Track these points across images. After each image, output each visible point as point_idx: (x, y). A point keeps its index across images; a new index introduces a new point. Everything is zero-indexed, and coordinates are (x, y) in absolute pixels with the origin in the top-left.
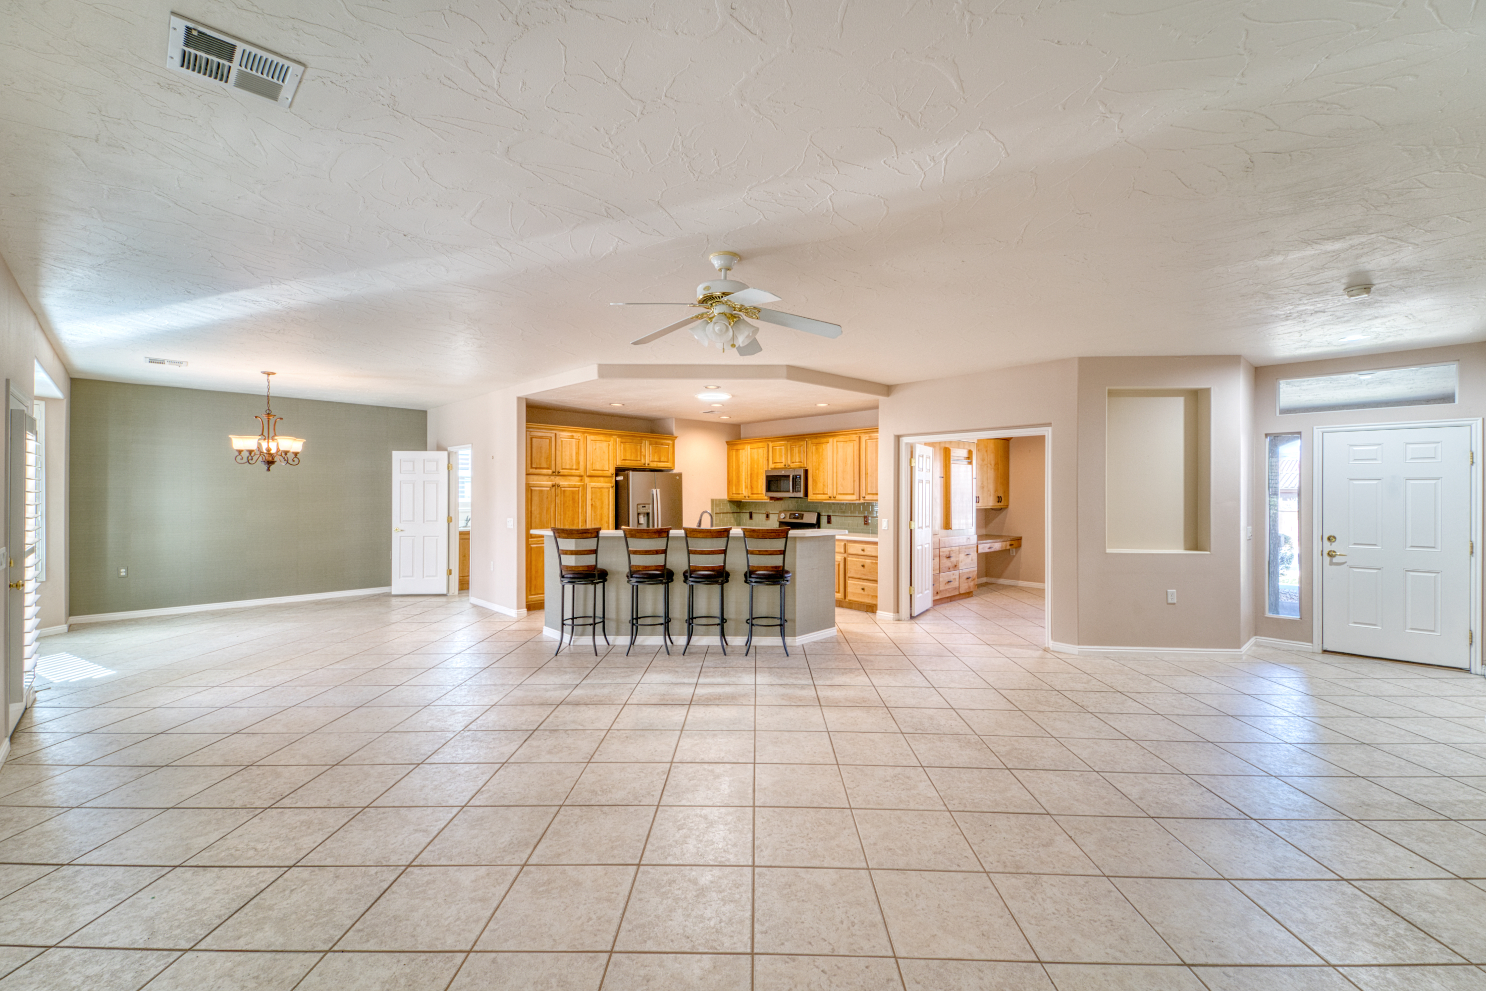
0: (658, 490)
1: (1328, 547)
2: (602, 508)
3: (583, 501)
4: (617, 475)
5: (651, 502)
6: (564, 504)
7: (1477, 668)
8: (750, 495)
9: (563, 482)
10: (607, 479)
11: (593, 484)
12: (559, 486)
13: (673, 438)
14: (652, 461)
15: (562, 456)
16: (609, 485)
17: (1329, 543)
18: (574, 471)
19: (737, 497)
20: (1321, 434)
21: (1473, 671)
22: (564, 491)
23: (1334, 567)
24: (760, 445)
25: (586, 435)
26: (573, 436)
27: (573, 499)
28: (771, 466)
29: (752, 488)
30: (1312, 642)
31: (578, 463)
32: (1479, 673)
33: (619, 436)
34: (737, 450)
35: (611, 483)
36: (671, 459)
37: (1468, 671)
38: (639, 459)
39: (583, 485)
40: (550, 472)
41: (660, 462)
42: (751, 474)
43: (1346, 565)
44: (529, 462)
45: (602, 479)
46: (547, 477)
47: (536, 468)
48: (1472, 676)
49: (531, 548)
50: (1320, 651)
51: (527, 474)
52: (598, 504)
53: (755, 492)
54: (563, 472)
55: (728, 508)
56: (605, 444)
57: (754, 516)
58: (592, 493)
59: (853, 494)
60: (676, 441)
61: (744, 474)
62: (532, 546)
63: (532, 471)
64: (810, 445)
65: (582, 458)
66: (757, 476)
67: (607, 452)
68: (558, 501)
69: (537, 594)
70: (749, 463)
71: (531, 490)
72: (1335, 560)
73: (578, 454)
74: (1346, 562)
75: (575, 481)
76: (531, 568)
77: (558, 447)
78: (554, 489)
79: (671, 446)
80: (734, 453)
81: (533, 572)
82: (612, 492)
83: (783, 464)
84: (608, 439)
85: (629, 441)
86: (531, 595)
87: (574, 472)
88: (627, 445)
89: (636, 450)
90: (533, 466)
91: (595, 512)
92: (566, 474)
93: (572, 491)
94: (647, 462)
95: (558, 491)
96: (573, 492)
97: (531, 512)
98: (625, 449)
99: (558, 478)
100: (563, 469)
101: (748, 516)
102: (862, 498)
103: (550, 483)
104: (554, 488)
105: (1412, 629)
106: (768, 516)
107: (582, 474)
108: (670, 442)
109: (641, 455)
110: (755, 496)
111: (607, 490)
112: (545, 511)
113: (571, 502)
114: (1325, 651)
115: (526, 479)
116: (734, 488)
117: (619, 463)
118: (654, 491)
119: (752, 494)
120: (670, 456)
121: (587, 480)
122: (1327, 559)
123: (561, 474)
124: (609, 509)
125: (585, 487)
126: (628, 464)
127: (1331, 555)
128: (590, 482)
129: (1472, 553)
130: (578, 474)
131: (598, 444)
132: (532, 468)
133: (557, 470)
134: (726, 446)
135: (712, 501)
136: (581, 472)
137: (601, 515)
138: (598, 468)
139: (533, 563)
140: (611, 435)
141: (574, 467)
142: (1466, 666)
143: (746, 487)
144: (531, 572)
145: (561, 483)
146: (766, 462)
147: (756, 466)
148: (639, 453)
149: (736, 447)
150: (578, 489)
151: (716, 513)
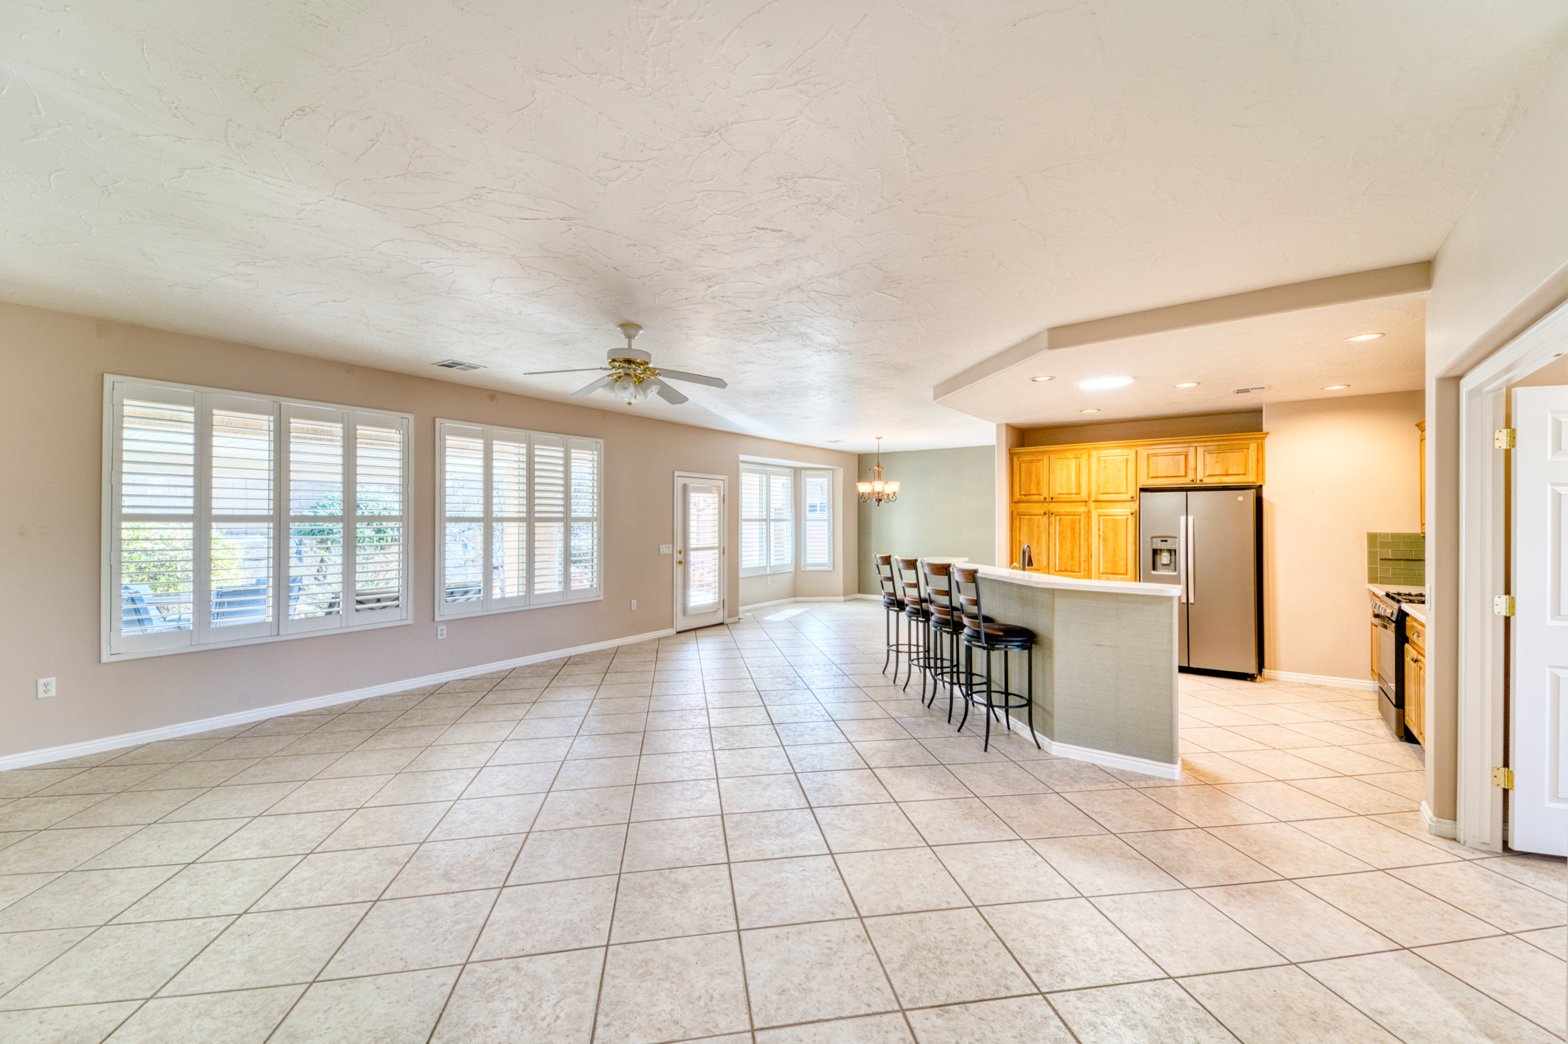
0: (1191, 518)
3: (1087, 532)
9: (1059, 509)
10: (1124, 504)
11: (1101, 511)
12: (1053, 514)
13: (1265, 434)
14: (1210, 477)
15: (1058, 479)
16: (1129, 512)
18: (1074, 495)
22: (1060, 520)
25: (1088, 451)
27: (1073, 529)
31: (1079, 486)
35: (1131, 509)
36: (1252, 472)
38: (1183, 474)
39: (1087, 512)
40: (1041, 498)
41: (1227, 475)
44: (1017, 488)
45: (1117, 504)
46: (1040, 505)
47: (1025, 495)
51: (1013, 502)
54: (1058, 497)
56: (1121, 459)
58: (1100, 522)
60: (1266, 439)
63: (1020, 498)
65: (1084, 480)
67: (1123, 469)
68: (1052, 531)
71: (1020, 519)
73: (1078, 475)
75: (1075, 508)
77: (1051, 470)
78: (1046, 517)
79: (1254, 448)
84: (1127, 452)
85: (1161, 452)
87: (1074, 497)
88: (1160, 459)
89: (1180, 464)
90: (1022, 493)
91: (1105, 546)
92: (1063, 499)
93: (1072, 519)
94: (1199, 478)
95: (1052, 520)
96: (1073, 521)
97: (1020, 542)
98: (1155, 464)
99: (1051, 504)
100: (1058, 494)
103: (1042, 511)
107: (1085, 499)
108: (1253, 442)
109: (1188, 470)
111: (1125, 518)
113: (1070, 533)
115: (1011, 507)
117: (1144, 482)
118: (1184, 518)
121: (1092, 505)
123: (1056, 499)
124: (1127, 542)
126: (1160, 482)
128: (1097, 508)
130: (1080, 499)
131: (1110, 461)
132: (1021, 495)
133: (1051, 495)
136: (1084, 496)
137: (1115, 549)
138: (1107, 491)
141: (1074, 491)
145: (1056, 511)
148: (1184, 468)
150: (1078, 517)
151: (1381, 559)
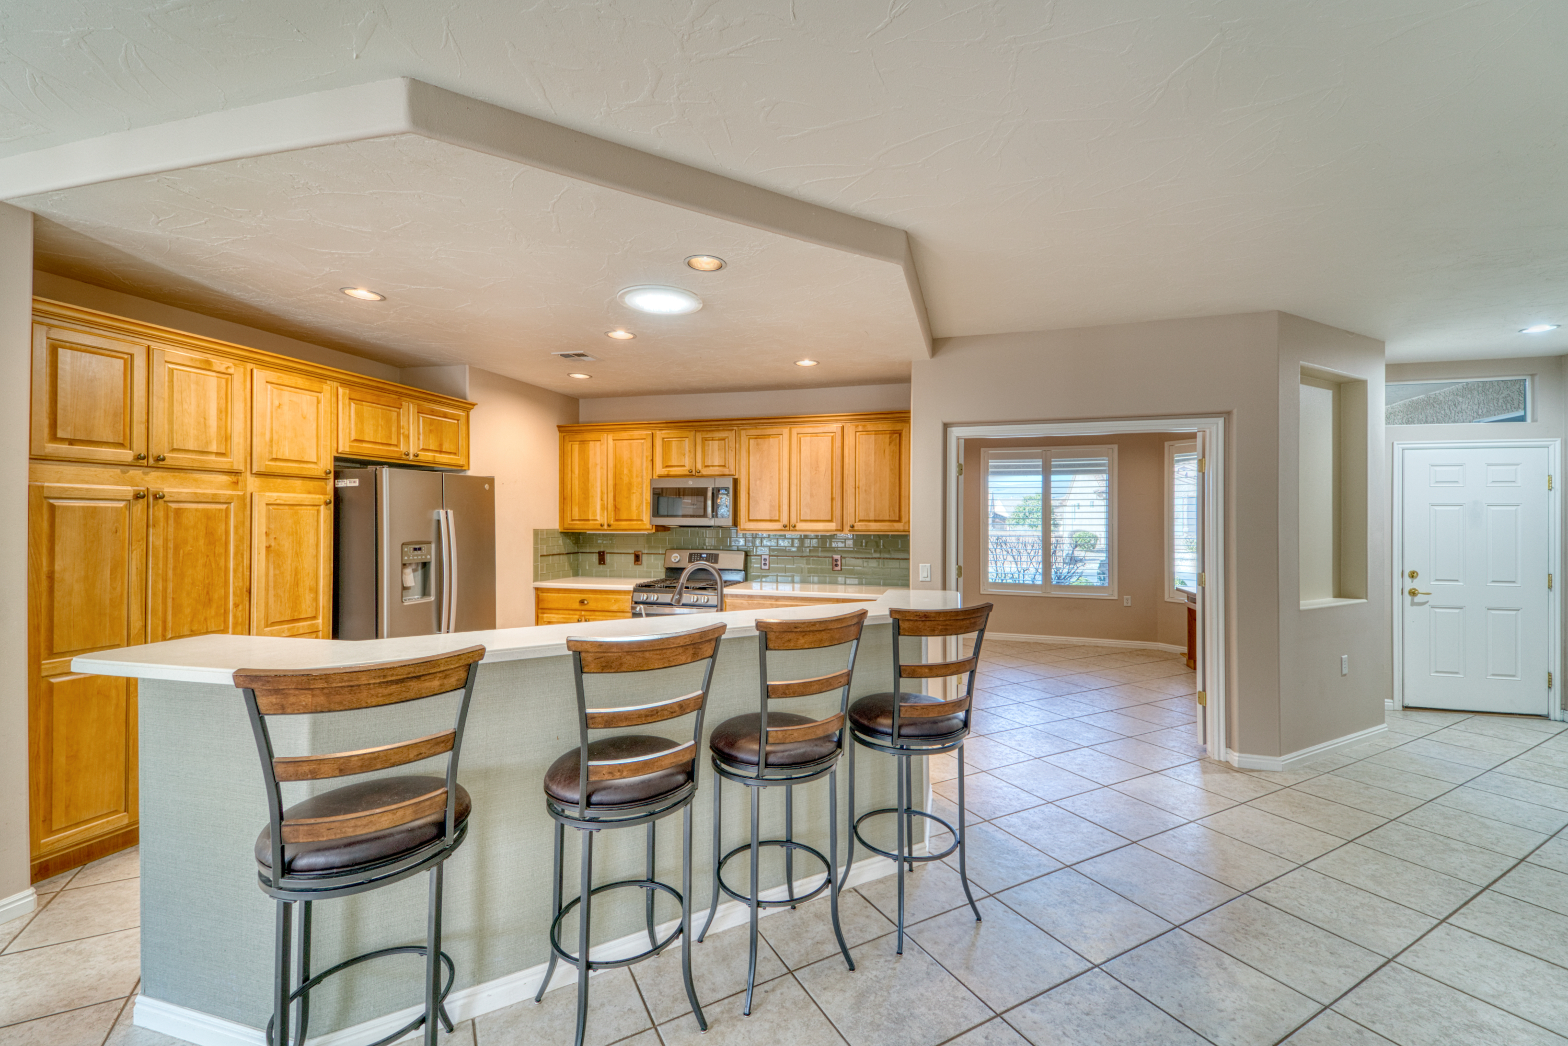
0: (450, 513)
1: (1409, 584)
2: (297, 554)
3: (240, 540)
4: (337, 475)
5: (432, 537)
6: (176, 548)
7: (1556, 713)
8: (612, 522)
9: (170, 486)
10: (311, 484)
11: (273, 496)
12: (158, 497)
13: (468, 407)
14: (423, 450)
15: (171, 413)
16: (320, 498)
17: (1410, 580)
18: (213, 458)
19: (579, 526)
20: (1401, 450)
21: (1552, 717)
22: (178, 512)
23: (1415, 607)
24: (637, 433)
25: (249, 366)
26: (208, 362)
27: (210, 534)
28: (660, 470)
29: (616, 509)
30: (1392, 698)
31: (227, 438)
32: (1558, 718)
33: (344, 383)
34: (583, 442)
35: (324, 493)
36: (463, 450)
37: (1546, 717)
38: (394, 442)
39: (243, 498)
40: (127, 455)
41: (441, 452)
42: (615, 485)
43: (1427, 605)
44: (45, 422)
45: (298, 483)
46: (117, 471)
47: (72, 442)
48: (1552, 723)
49: (51, 686)
50: (1401, 708)
51: (36, 458)
52: (287, 545)
53: (624, 516)
54: (172, 458)
55: (560, 545)
56: (306, 400)
57: (608, 558)
58: (268, 518)
59: (831, 521)
60: (472, 413)
61: (599, 484)
62: (53, 680)
63: (51, 448)
64: (744, 439)
65: (237, 426)
66: (629, 490)
67: (312, 417)
68: (156, 540)
69: (77, 824)
70: (611, 465)
71: (52, 508)
72: (1418, 599)
73: (224, 412)
74: (1428, 602)
75: (216, 485)
76: (50, 752)
77: (156, 387)
78: (140, 505)
79: (463, 421)
80: (576, 447)
81: (60, 759)
82: (326, 516)
83: (687, 468)
84: (316, 385)
85: (369, 398)
86: (51, 832)
87: (212, 461)
88: (367, 409)
89: (388, 421)
90: (60, 434)
91: (278, 566)
92: (185, 464)
93: (205, 511)
94: (412, 451)
95: (158, 511)
96: (208, 515)
97: (51, 577)
98: (359, 416)
99: (154, 474)
100: (174, 450)
101: (595, 558)
102: (847, 528)
103: (128, 490)
104: (142, 503)
105: (1493, 675)
106: (637, 558)
107: (239, 465)
108: (462, 414)
109: (399, 434)
110: (624, 524)
111: (313, 511)
112: (107, 572)
113: (201, 542)
114: (1406, 708)
115: (31, 472)
116: (576, 510)
117: (345, 447)
118: (442, 513)
119: (617, 520)
120: (462, 442)
121: (252, 484)
122: (1408, 598)
123: (168, 462)
124: (317, 556)
125: (247, 504)
126: (367, 450)
127: (1413, 593)
128: (262, 489)
129: (1550, 587)
130: (226, 467)
131: (287, 396)
132: (54, 438)
133: (154, 451)
134: (556, 435)
135: (536, 533)
136: (237, 460)
137: (296, 572)
138: (287, 456)
139: (61, 731)
140: (323, 378)
141: (214, 448)
142: (1545, 713)
143: (604, 508)
144: (49, 760)
145: (166, 490)
146: (647, 464)
147: (626, 471)
148: (394, 429)
149: (580, 437)
150: (224, 507)
151: (541, 556)
